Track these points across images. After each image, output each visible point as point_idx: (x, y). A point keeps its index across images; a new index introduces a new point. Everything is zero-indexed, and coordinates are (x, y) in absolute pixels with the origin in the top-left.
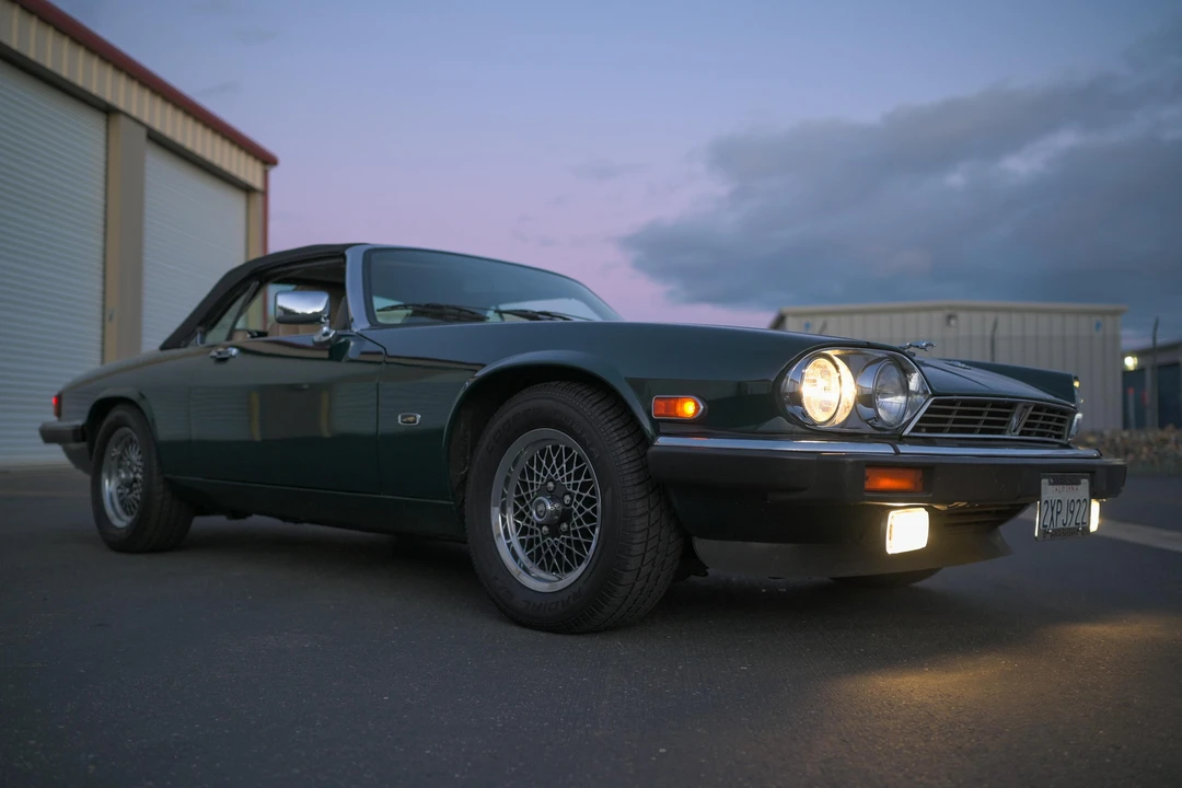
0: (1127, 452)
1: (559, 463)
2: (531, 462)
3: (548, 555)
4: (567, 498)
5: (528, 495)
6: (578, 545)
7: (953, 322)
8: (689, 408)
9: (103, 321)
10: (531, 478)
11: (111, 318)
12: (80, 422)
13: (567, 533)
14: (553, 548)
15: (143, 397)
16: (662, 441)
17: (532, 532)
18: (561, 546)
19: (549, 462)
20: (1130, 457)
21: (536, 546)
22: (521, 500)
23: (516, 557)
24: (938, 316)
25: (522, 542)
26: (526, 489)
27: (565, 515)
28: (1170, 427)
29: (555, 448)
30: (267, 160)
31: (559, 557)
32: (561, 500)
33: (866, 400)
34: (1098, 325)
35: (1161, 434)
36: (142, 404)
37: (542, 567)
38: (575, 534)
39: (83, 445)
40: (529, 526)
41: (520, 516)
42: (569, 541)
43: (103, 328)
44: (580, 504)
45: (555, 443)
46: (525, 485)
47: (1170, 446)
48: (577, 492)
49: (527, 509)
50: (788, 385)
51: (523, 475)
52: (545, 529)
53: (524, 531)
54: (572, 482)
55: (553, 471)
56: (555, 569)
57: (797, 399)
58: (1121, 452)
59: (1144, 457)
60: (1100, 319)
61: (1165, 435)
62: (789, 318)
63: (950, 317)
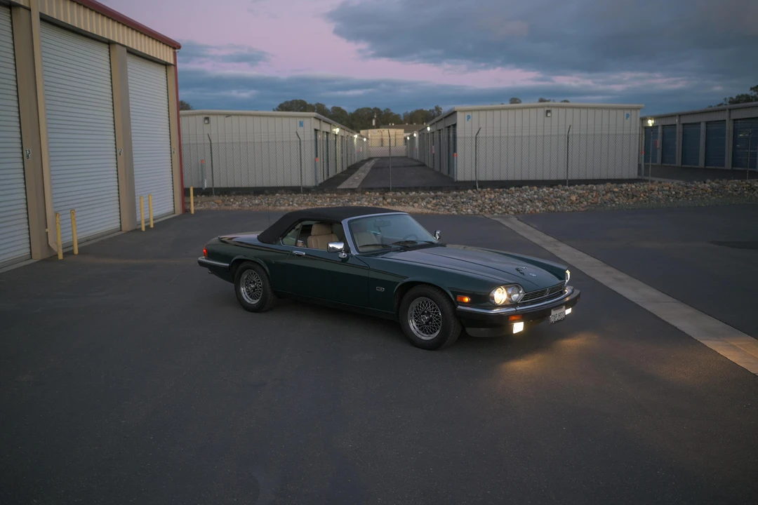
0: (633, 196)
1: (428, 306)
2: (419, 304)
3: (426, 330)
4: (431, 316)
5: (419, 314)
7: (549, 115)
8: (467, 300)
9: (116, 155)
10: (419, 309)
11: (120, 154)
13: (431, 324)
14: (427, 328)
16: (459, 307)
17: (420, 323)
18: (429, 328)
19: (425, 305)
20: (635, 199)
21: (422, 327)
22: (416, 314)
23: (415, 329)
24: (542, 112)
25: (417, 325)
26: (418, 311)
27: (431, 320)
29: (427, 302)
30: (174, 46)
31: (428, 330)
32: (429, 316)
33: (510, 296)
37: (423, 332)
40: (419, 321)
41: (417, 319)
43: (117, 159)
48: (434, 314)
50: (491, 295)
51: (417, 308)
52: (424, 323)
53: (417, 322)
55: (426, 308)
56: (427, 334)
57: (493, 298)
58: (630, 196)
59: (641, 199)
60: (629, 112)
61: (653, 187)
62: (458, 113)
63: (548, 112)
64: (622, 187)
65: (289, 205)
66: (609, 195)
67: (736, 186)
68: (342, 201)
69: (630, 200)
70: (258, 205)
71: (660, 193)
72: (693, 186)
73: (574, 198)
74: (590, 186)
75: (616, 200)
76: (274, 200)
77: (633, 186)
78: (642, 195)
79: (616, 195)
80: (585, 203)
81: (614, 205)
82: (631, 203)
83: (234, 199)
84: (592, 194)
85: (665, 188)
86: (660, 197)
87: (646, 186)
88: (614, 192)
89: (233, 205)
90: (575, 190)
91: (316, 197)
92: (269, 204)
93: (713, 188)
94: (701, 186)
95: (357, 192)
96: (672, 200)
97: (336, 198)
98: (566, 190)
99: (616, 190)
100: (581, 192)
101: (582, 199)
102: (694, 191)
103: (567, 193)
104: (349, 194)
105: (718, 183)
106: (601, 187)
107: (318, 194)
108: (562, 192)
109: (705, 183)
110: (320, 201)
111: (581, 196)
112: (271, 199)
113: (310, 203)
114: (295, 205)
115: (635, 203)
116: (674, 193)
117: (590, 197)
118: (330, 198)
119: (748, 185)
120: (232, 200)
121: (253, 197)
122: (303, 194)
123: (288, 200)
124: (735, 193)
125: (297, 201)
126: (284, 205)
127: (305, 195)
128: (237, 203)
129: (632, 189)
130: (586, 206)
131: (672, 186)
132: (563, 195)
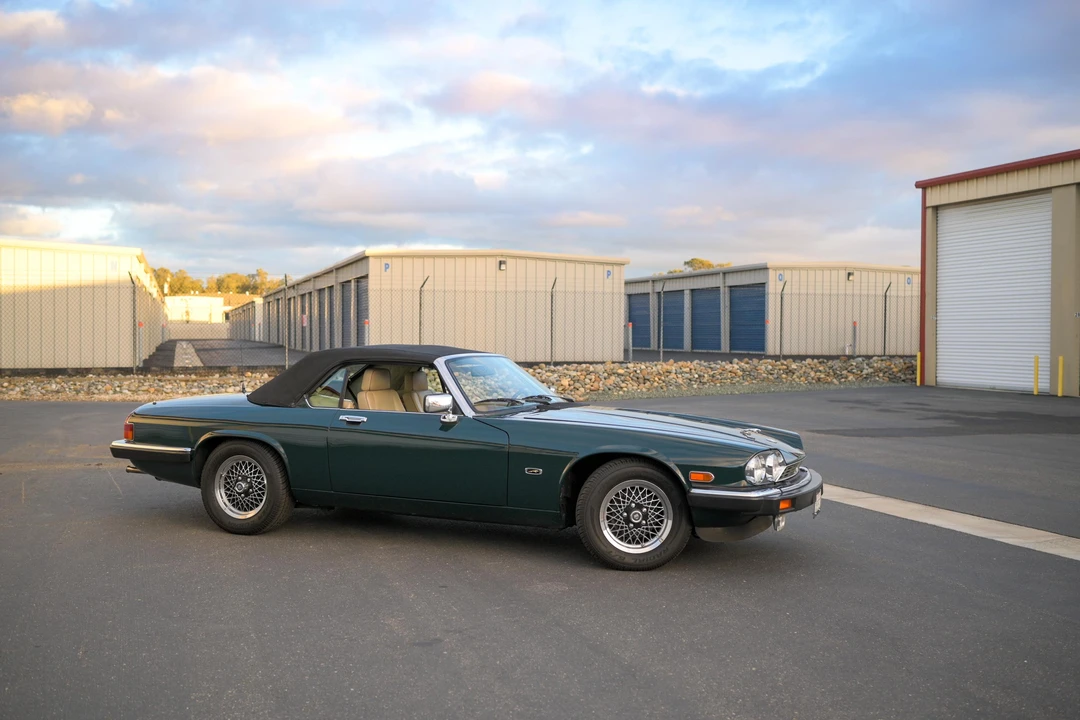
0: (645, 380)
7: (503, 267)
16: (694, 491)
20: (648, 384)
24: (493, 263)
28: (672, 361)
34: (609, 273)
35: (666, 367)
47: (673, 376)
50: (747, 467)
58: (641, 381)
59: (656, 384)
60: (610, 268)
61: (669, 367)
62: (371, 259)
63: (501, 263)
64: (627, 368)
65: (115, 392)
66: (613, 378)
67: (770, 367)
68: (208, 386)
69: (642, 385)
70: (58, 392)
71: (679, 376)
72: (718, 366)
73: (565, 382)
74: (584, 366)
75: (623, 385)
76: (86, 384)
77: (643, 367)
78: (656, 379)
79: (623, 378)
80: (582, 390)
81: (621, 393)
82: (644, 390)
83: (9, 382)
84: (588, 376)
85: (685, 370)
86: (680, 381)
87: (659, 367)
88: (619, 375)
89: (11, 392)
90: (566, 371)
91: (160, 380)
92: (78, 392)
93: (743, 371)
94: (728, 367)
95: (230, 373)
96: (695, 386)
98: (554, 372)
99: (621, 371)
100: (574, 374)
101: (577, 385)
102: (720, 374)
103: (556, 375)
104: (217, 376)
105: (747, 363)
106: (600, 367)
107: (163, 375)
108: (549, 374)
109: (731, 363)
110: (170, 386)
111: (574, 380)
112: (81, 383)
113: (152, 390)
114: (127, 391)
115: (649, 390)
116: (696, 376)
117: (587, 381)
118: (187, 381)
119: (785, 367)
120: (6, 384)
121: (45, 380)
122: (137, 374)
123: (112, 385)
124: (770, 377)
125: (129, 386)
126: (106, 392)
127: (141, 377)
128: (18, 389)
129: (641, 370)
130: (584, 395)
131: (692, 367)
132: (551, 378)
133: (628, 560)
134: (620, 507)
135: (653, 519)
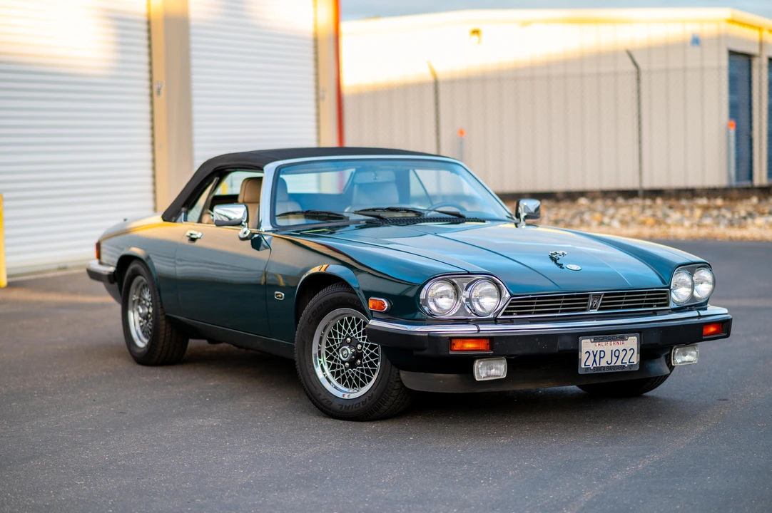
1: (353, 326)
2: (335, 327)
3: (350, 379)
4: (359, 346)
5: (335, 347)
6: (367, 371)
9: (151, 95)
10: (336, 336)
11: (159, 93)
12: (112, 269)
13: (361, 365)
14: (353, 374)
15: (148, 258)
17: (339, 367)
18: (358, 373)
19: (346, 326)
21: (342, 375)
22: (330, 349)
23: (330, 381)
25: (333, 373)
26: (333, 343)
29: (349, 319)
31: (357, 379)
32: (356, 348)
36: (148, 263)
38: (365, 365)
39: (116, 285)
40: (337, 363)
41: (331, 358)
42: (362, 370)
43: (152, 103)
44: (367, 348)
45: (349, 316)
46: (332, 341)
48: (365, 342)
49: (334, 354)
51: (330, 335)
52: (347, 364)
53: (334, 367)
54: (362, 337)
55: (350, 331)
56: (354, 386)
76: (571, 212)
91: (671, 207)
97: (718, 208)
104: (755, 200)
110: (680, 214)
125: (625, 214)
133: (336, 405)
134: (337, 341)
135: (367, 359)
